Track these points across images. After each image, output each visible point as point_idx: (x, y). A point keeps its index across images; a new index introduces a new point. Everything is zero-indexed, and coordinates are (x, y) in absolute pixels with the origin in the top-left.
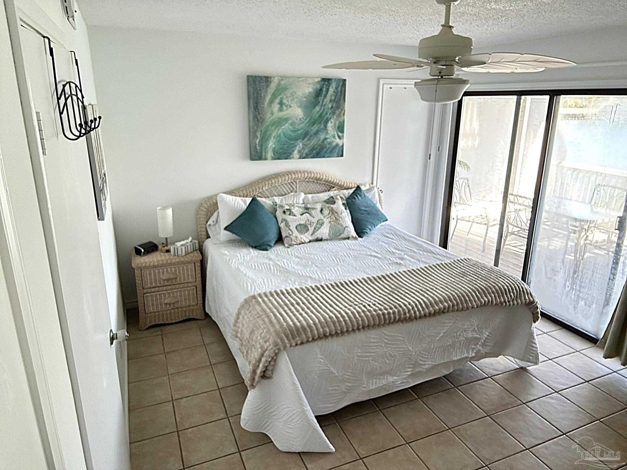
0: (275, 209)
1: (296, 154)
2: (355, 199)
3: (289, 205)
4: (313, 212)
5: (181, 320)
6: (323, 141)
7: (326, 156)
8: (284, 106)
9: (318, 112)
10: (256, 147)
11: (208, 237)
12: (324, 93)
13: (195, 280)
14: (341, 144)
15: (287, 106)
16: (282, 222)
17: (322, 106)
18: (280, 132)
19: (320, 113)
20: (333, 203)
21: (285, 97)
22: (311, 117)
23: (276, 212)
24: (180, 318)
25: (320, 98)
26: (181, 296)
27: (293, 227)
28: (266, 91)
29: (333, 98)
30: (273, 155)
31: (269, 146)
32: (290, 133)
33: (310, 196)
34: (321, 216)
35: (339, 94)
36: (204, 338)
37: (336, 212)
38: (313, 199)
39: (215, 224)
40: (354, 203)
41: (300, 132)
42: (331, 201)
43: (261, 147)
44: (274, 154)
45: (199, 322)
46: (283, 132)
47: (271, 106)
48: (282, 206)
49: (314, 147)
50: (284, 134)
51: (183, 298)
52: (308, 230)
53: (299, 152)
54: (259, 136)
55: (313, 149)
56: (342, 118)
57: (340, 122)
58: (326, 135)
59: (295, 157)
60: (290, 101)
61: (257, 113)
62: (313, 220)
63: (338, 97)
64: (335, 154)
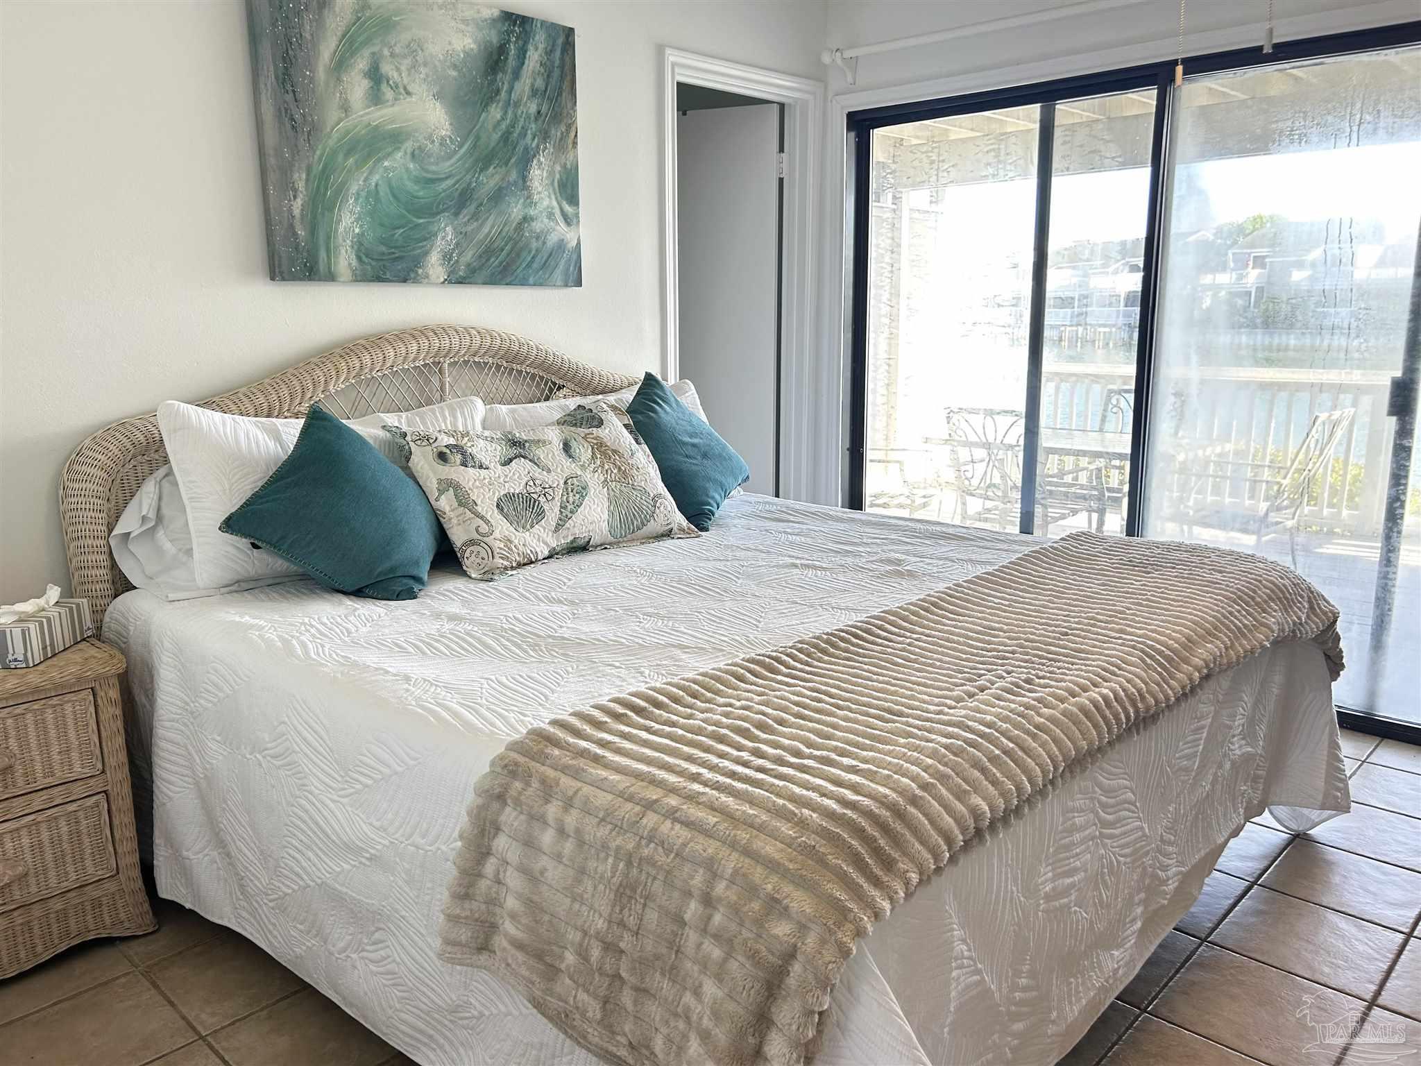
0: (401, 448)
1: (435, 266)
2: (654, 411)
3: (452, 433)
4: (540, 453)
5: (46, 957)
6: (520, 227)
7: (531, 280)
8: (384, 87)
9: (499, 122)
10: (291, 226)
11: (122, 585)
12: (512, 62)
13: (100, 766)
14: (574, 243)
15: (395, 88)
16: (441, 492)
17: (508, 103)
18: (375, 178)
19: (504, 126)
20: (596, 423)
21: (386, 52)
22: (478, 138)
23: (408, 459)
24: (39, 949)
25: (500, 75)
26: (37, 848)
27: (486, 506)
28: (320, 23)
29: (540, 83)
30: (354, 263)
31: (341, 229)
32: (411, 186)
33: (504, 409)
34: (568, 466)
35: (557, 73)
36: (184, 1011)
37: (615, 452)
38: (515, 419)
39: (153, 530)
40: (657, 425)
41: (445, 185)
42: (586, 419)
43: (313, 231)
44: (359, 258)
45: (135, 949)
46: (389, 182)
47: (339, 80)
48: (427, 439)
49: (491, 242)
50: (391, 188)
51: (49, 857)
52: (541, 514)
53: (446, 257)
54: (301, 185)
55: (488, 252)
56: (571, 156)
57: (564, 166)
58: (525, 206)
59: (433, 277)
60: (403, 68)
61: (289, 97)
62: (550, 479)
63: (553, 81)
64: (558, 275)
